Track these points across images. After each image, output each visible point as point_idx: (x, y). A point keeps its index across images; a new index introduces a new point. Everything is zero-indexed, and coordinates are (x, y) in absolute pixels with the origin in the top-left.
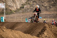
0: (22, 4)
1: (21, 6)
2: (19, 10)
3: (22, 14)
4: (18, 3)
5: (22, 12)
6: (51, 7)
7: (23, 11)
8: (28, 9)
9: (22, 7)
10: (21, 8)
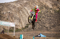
0: (27, 24)
1: (26, 25)
2: (24, 29)
4: (23, 23)
5: (26, 30)
6: (52, 28)
7: (28, 30)
8: (32, 28)
10: (26, 27)
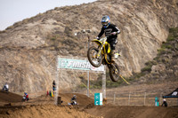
0: (147, 61)
3: (145, 86)
5: (145, 80)
7: (150, 79)
8: (161, 74)
9: (146, 70)
